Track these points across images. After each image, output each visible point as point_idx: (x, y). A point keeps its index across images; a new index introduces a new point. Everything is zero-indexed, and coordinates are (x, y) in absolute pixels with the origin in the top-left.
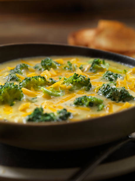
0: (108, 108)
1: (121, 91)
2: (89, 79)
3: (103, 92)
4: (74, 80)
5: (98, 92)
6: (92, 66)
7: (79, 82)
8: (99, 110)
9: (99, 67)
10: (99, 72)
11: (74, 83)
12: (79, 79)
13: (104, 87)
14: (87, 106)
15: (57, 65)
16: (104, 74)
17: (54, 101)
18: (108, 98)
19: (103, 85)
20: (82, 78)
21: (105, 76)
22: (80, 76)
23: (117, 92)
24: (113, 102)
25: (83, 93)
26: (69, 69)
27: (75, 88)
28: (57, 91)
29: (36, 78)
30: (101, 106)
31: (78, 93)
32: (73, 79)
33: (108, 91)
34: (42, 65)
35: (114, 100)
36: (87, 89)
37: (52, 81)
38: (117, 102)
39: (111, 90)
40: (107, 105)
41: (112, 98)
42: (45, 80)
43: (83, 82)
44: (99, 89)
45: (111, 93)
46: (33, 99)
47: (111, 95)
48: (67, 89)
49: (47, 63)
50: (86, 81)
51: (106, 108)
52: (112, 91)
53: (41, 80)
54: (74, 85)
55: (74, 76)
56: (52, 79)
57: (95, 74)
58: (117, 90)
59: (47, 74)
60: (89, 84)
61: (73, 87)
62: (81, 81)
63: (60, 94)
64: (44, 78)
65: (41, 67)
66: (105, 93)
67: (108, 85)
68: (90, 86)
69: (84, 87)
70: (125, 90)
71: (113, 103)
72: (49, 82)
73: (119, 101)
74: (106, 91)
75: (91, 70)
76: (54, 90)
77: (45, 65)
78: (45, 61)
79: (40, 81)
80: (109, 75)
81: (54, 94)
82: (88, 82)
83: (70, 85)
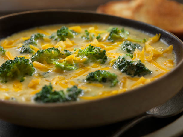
0: (122, 84)
1: (136, 65)
2: (105, 51)
3: (119, 65)
4: (89, 53)
5: (113, 66)
6: (110, 35)
7: (94, 54)
8: (111, 87)
9: (117, 36)
10: (117, 42)
11: (89, 56)
12: (94, 51)
13: (120, 61)
14: (100, 82)
15: (74, 34)
16: (122, 44)
17: (67, 76)
18: (123, 72)
19: (119, 58)
20: (97, 50)
21: (123, 46)
22: (95, 48)
23: (133, 66)
24: (128, 76)
25: (98, 67)
26: (86, 39)
27: (90, 61)
28: (70, 64)
29: (49, 51)
30: (115, 82)
31: (93, 67)
32: (87, 51)
33: (123, 64)
34: (58, 35)
35: (129, 74)
36: (102, 62)
37: (67, 53)
38: (133, 77)
39: (127, 64)
40: (121, 80)
41: (128, 72)
42: (59, 52)
43: (98, 54)
44: (114, 62)
45: (126, 67)
46: (45, 73)
47: (127, 69)
48: (81, 62)
49: (63, 33)
50: (101, 53)
51: (120, 84)
52: (127, 65)
53: (55, 53)
54: (89, 58)
55: (89, 48)
56: (66, 51)
57: (113, 44)
58: (132, 64)
59: (61, 45)
60: (104, 56)
61: (88, 60)
62: (96, 53)
63: (73, 67)
64: (58, 50)
65: (57, 37)
66: (119, 66)
67: (123, 58)
68: (106, 58)
69: (99, 61)
70: (140, 63)
71: (128, 78)
72: (63, 55)
73: (135, 75)
74: (121, 65)
75: (109, 39)
76: (67, 64)
77: (61, 35)
78: (61, 31)
79: (53, 53)
80: (127, 46)
81: (67, 68)
82: (103, 54)
83: (85, 57)
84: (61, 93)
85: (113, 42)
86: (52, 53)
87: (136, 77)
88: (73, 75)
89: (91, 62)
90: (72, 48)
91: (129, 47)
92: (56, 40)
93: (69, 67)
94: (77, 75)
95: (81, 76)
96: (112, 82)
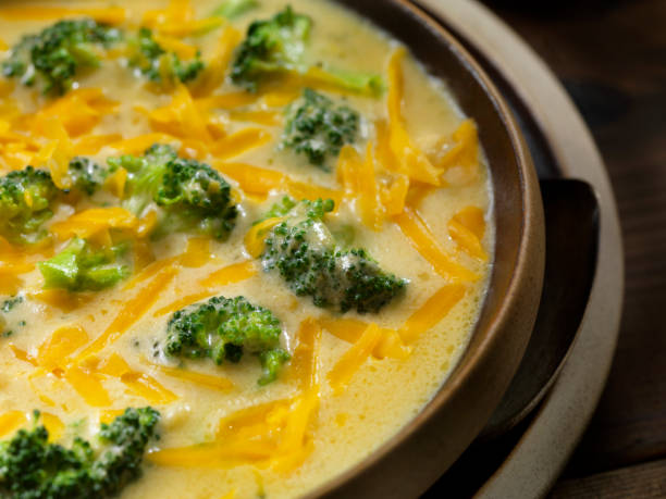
2: (226, 190)
3: (283, 264)
4: (168, 202)
5: (261, 257)
6: (240, 61)
7: (187, 202)
8: (263, 382)
9: (267, 66)
13: (286, 243)
14: (220, 363)
17: (92, 319)
18: (302, 294)
19: (282, 230)
20: (197, 187)
21: (292, 132)
23: (335, 272)
24: (320, 311)
25: (206, 259)
26: (148, 76)
27: (174, 226)
28: (100, 255)
29: (13, 193)
30: (273, 360)
31: (187, 261)
32: (161, 195)
33: (299, 263)
34: (37, 67)
35: (323, 303)
36: (218, 234)
37: (82, 177)
39: (313, 265)
41: (318, 295)
42: (52, 183)
43: (200, 205)
44: (266, 238)
45: (312, 279)
46: (10, 304)
47: (314, 285)
48: (140, 240)
49: (57, 63)
50: (213, 196)
52: (314, 269)
53: (35, 199)
54: (169, 213)
56: (77, 166)
57: (254, 108)
58: (333, 265)
60: (226, 209)
61: (165, 221)
62: (196, 203)
64: (45, 177)
65: (30, 72)
66: (286, 268)
67: (299, 238)
69: (205, 225)
70: (363, 265)
71: (321, 323)
72: (67, 193)
73: (345, 308)
74: (293, 266)
75: (236, 78)
76: (90, 255)
77: (48, 70)
79: (30, 203)
80: (306, 134)
81: (91, 281)
82: (221, 200)
83: (152, 207)
84: (81, 453)
85: (253, 94)
86: (25, 204)
87: (350, 315)
88: (114, 311)
89: (179, 231)
90: (97, 132)
91: (317, 144)
92: (30, 84)
93: (96, 272)
94: (131, 315)
95: (147, 316)
96: (263, 362)
